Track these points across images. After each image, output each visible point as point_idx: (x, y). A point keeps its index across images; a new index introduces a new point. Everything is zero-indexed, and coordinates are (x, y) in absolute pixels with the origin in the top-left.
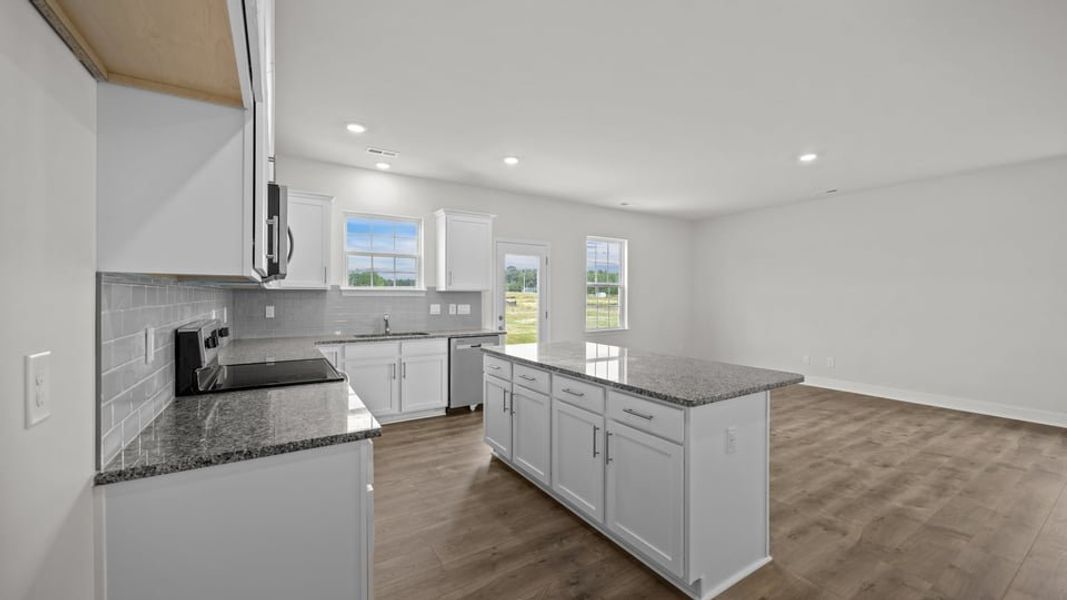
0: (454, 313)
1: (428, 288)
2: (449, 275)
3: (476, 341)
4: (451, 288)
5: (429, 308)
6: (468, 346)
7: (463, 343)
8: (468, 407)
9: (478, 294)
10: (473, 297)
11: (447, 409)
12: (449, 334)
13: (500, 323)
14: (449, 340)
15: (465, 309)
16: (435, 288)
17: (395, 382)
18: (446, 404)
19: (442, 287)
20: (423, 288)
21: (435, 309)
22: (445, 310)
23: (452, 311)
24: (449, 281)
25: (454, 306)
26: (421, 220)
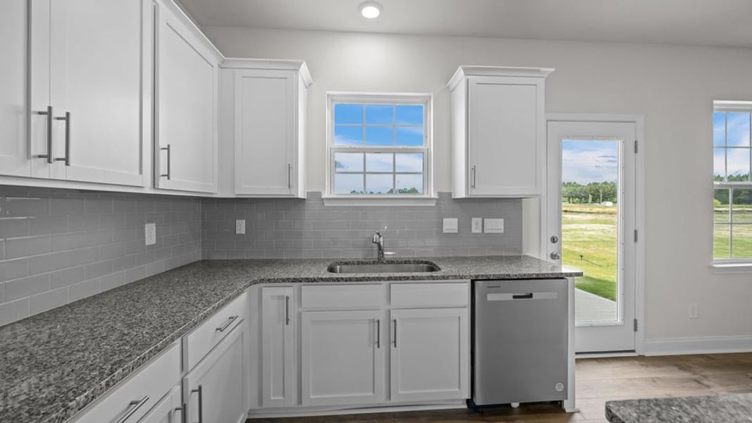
0: (479, 231)
1: (440, 194)
2: (471, 171)
3: (524, 288)
4: (476, 193)
5: (441, 224)
6: (509, 297)
7: (497, 290)
8: (509, 405)
9: (517, 201)
10: (509, 206)
11: (469, 402)
12: (474, 271)
13: (553, 248)
14: (473, 282)
15: (496, 225)
16: (450, 194)
17: (381, 353)
18: (467, 396)
19: (461, 193)
20: (433, 195)
21: (451, 225)
22: (464, 226)
23: (476, 229)
24: (470, 183)
25: (480, 220)
26: (430, 97)
